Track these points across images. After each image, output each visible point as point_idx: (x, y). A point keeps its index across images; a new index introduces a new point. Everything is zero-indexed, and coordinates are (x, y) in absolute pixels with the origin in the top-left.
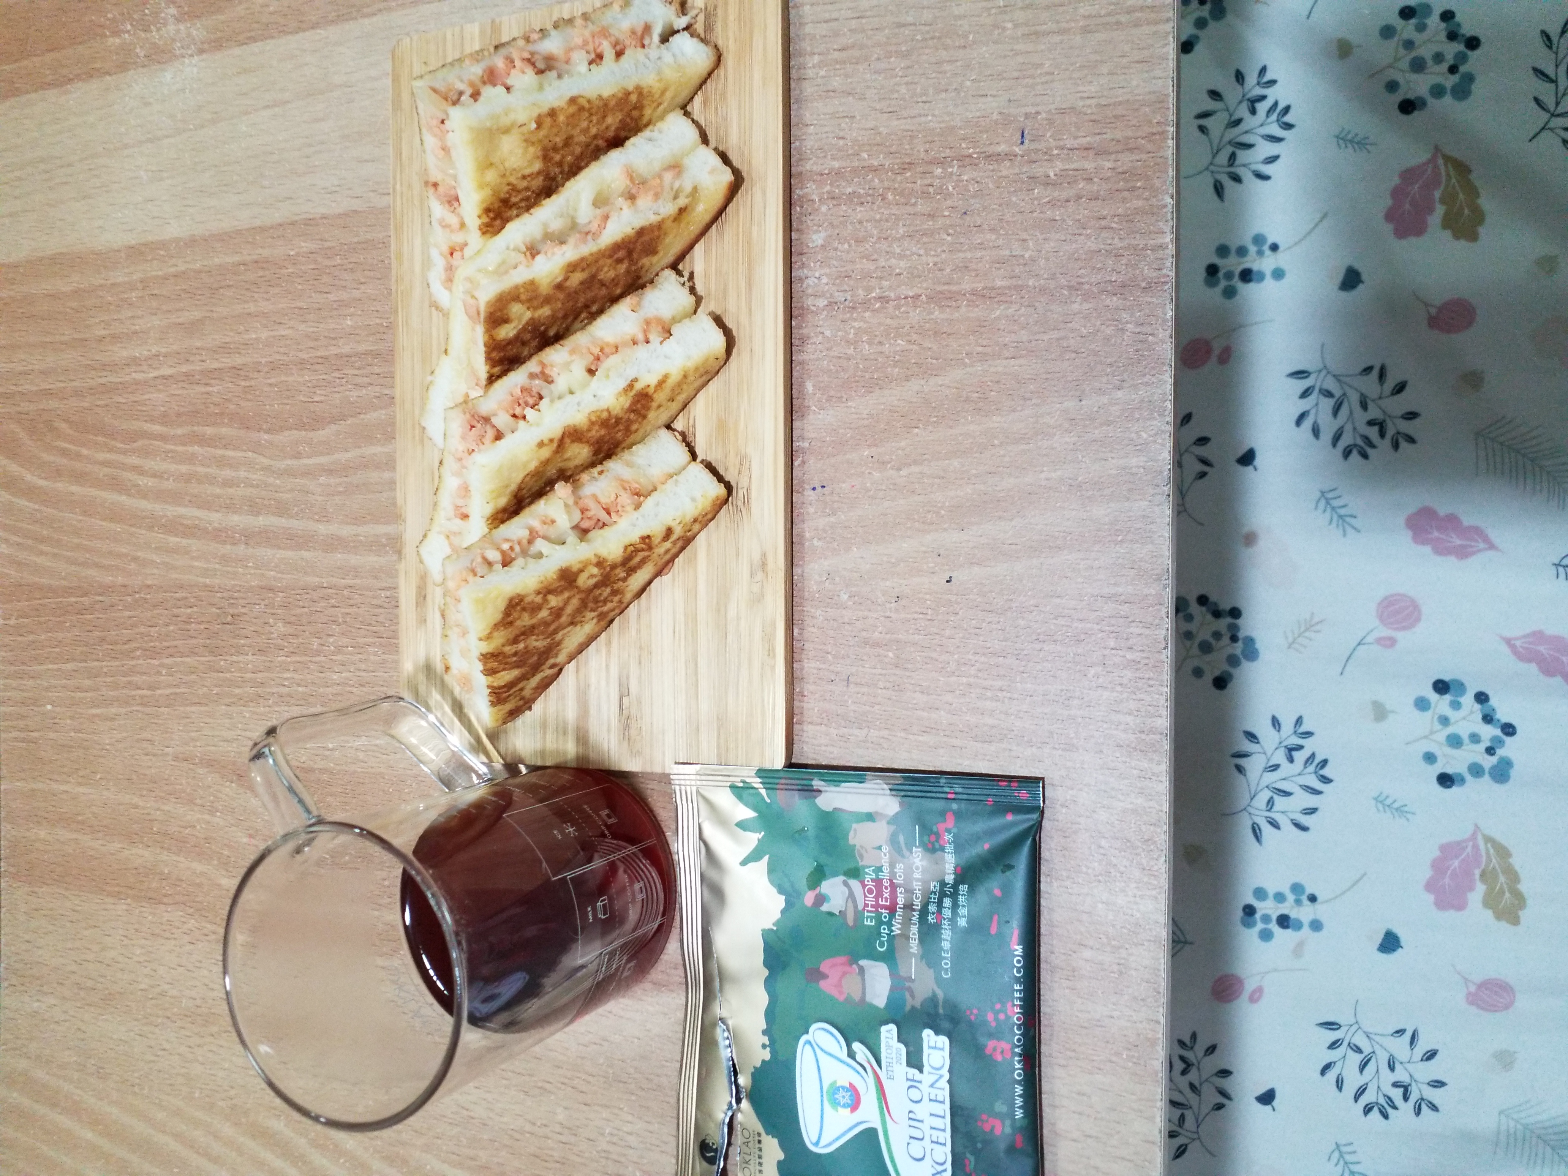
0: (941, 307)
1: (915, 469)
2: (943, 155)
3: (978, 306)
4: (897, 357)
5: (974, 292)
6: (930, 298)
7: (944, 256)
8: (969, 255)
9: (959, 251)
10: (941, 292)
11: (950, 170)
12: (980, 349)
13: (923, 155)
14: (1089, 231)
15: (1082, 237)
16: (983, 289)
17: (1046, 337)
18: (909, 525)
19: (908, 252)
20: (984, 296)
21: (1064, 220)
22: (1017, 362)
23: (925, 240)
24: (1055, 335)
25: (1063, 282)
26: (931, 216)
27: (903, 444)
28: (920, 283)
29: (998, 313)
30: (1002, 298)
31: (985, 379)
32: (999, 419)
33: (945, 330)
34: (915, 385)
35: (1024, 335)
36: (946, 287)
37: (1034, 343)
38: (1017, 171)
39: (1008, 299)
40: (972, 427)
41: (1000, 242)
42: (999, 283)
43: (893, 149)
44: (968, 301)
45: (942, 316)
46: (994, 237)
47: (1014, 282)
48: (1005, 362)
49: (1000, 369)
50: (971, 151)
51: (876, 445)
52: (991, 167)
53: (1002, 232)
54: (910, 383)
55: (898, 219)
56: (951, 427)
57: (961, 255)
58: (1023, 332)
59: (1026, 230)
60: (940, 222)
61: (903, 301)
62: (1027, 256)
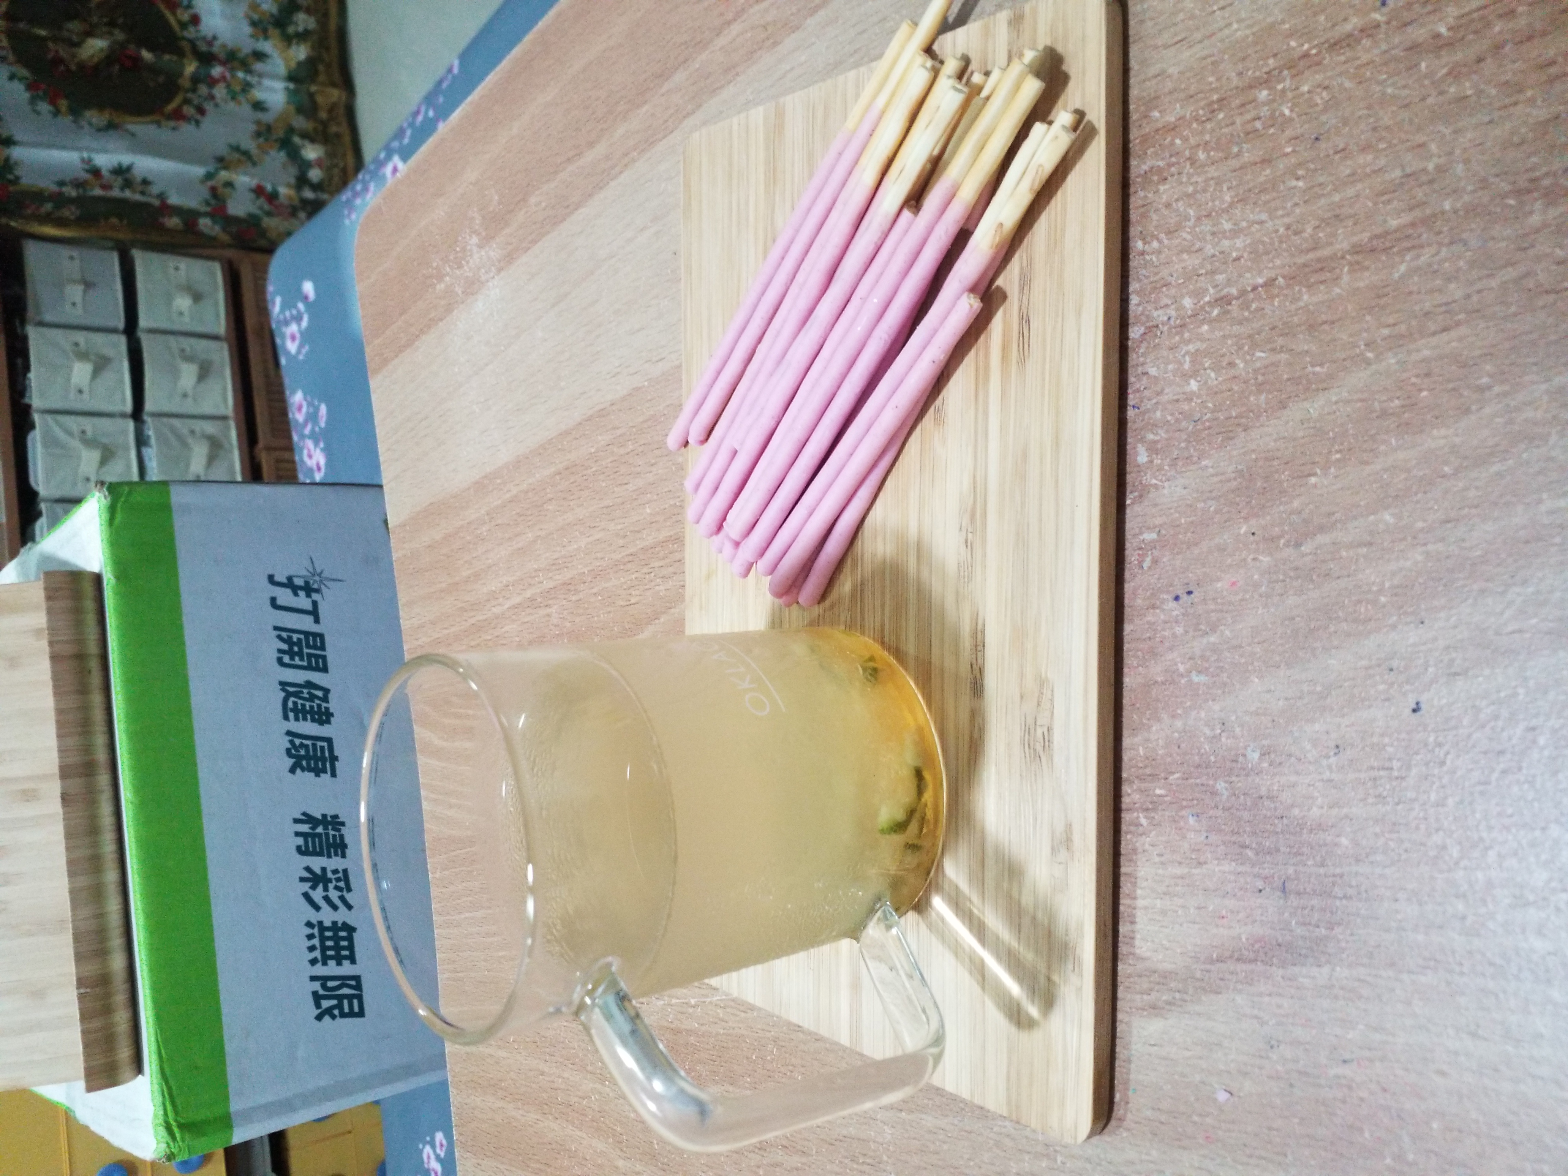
0: (1309, 287)
1: (1321, 539)
2: (1266, 69)
3: (1367, 268)
4: (1260, 378)
5: (1357, 250)
6: (1291, 279)
7: (1298, 211)
8: (1337, 198)
9: (1319, 196)
10: (1305, 265)
11: (1280, 87)
12: (1386, 332)
13: (1235, 81)
14: (1529, 93)
15: (1519, 107)
16: (1371, 239)
17: (1494, 283)
18: (1332, 628)
19: (1244, 224)
20: (1373, 250)
21: (1482, 91)
22: (1453, 334)
23: (1264, 197)
24: (1511, 273)
25: (1505, 187)
26: (1266, 161)
27: (1296, 504)
28: (1272, 261)
29: (1403, 268)
30: (1406, 244)
31: (1405, 375)
32: (1443, 432)
33: (1324, 317)
34: (1295, 412)
35: (1456, 291)
36: (1311, 256)
37: (1475, 298)
38: (1384, 47)
39: (1416, 242)
40: (1401, 455)
41: (1382, 162)
42: (1394, 223)
43: (1193, 89)
44: (1351, 264)
45: (1315, 299)
46: (1369, 158)
47: (1417, 213)
48: (1434, 340)
49: (1426, 353)
50: (1306, 46)
51: (1256, 516)
52: (1342, 58)
53: (1382, 146)
54: (1286, 412)
55: (1219, 182)
56: (1367, 463)
57: (1323, 201)
58: (1452, 286)
59: (1419, 129)
60: (1281, 165)
61: (1251, 296)
62: (1431, 167)
